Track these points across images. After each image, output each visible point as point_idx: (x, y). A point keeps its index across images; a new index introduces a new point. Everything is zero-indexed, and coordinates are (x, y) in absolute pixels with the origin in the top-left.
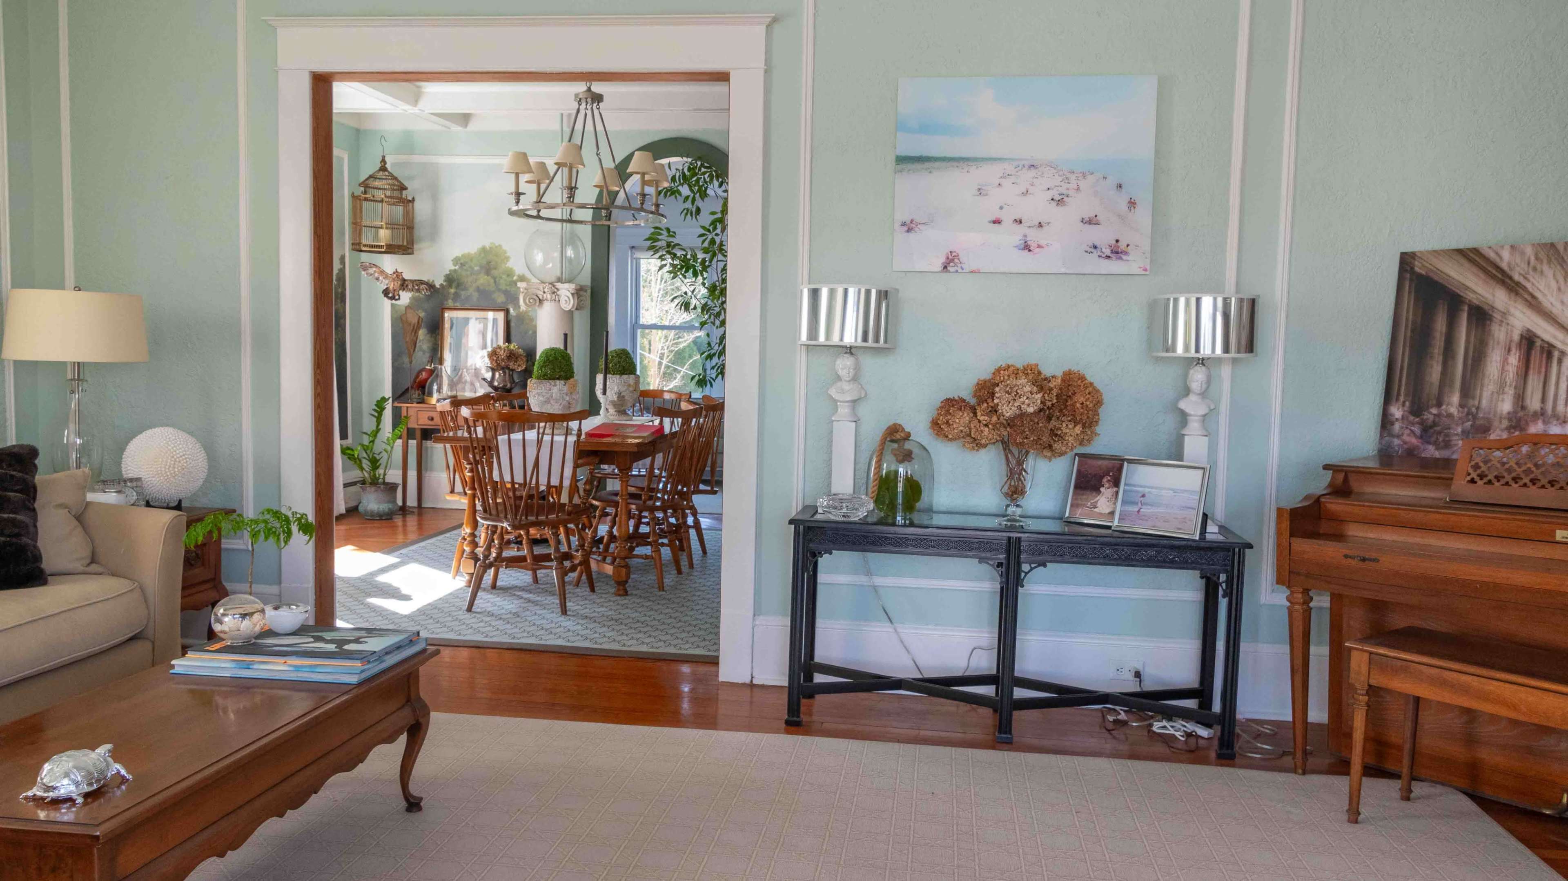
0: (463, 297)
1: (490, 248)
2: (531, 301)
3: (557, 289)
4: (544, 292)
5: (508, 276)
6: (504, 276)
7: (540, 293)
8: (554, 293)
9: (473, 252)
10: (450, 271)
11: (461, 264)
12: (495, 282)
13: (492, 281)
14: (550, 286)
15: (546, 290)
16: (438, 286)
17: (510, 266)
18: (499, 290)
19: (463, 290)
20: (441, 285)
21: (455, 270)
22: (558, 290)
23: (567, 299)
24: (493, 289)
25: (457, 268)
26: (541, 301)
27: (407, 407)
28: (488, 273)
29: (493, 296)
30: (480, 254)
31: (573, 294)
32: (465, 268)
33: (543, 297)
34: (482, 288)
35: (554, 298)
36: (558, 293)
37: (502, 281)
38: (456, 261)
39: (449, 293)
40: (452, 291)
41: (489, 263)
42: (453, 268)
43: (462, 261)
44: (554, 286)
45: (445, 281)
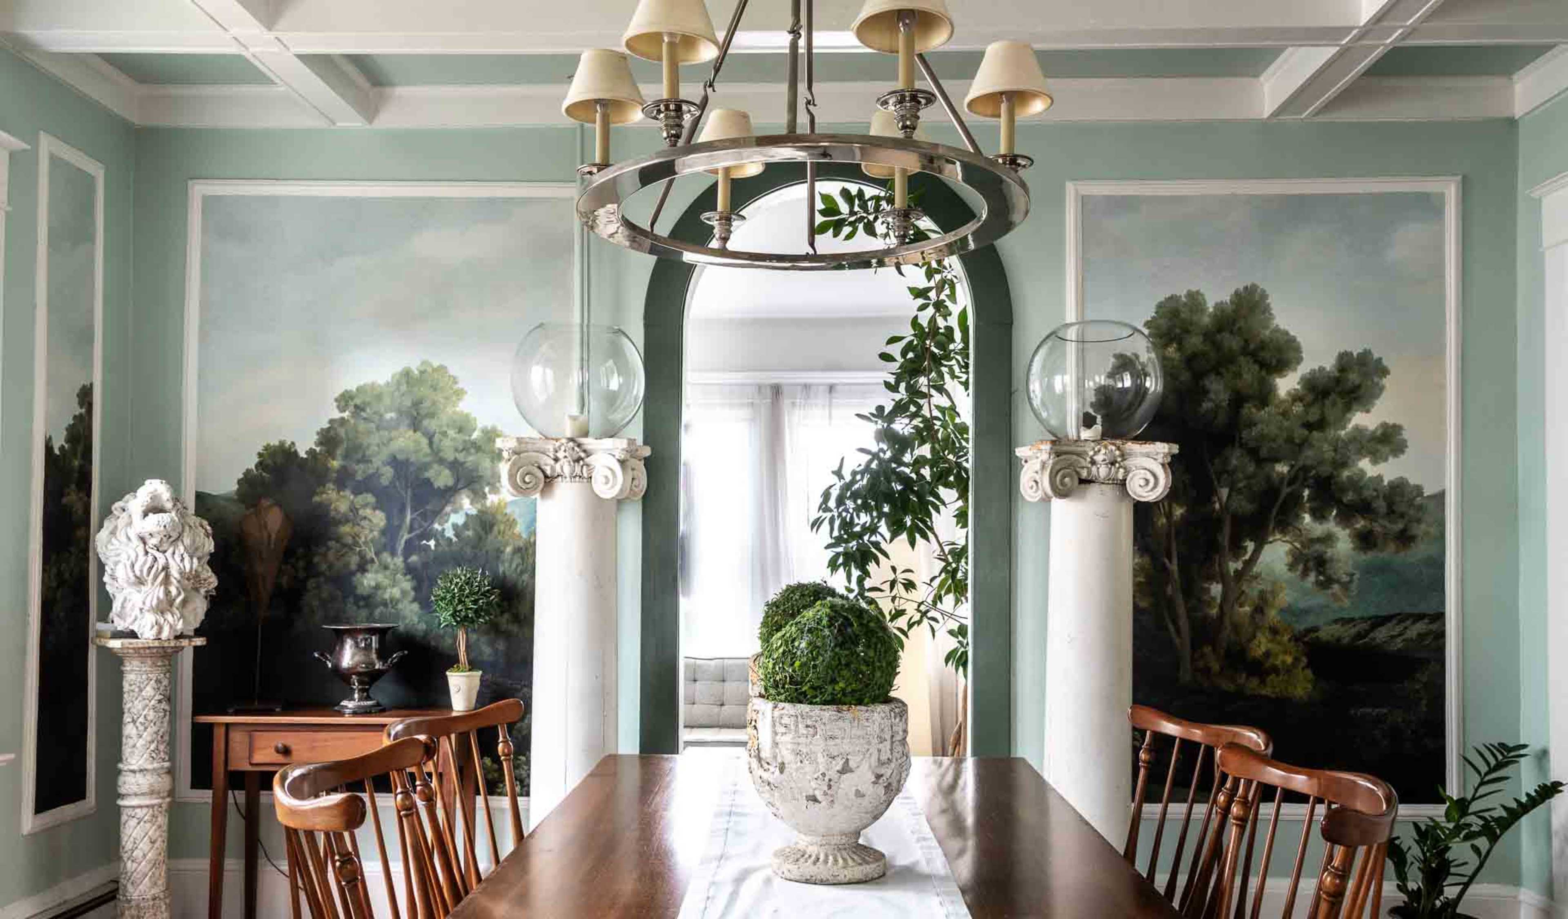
0: (359, 477)
1: (422, 372)
2: (527, 479)
3: (585, 451)
4: (556, 460)
5: (460, 430)
6: (451, 433)
7: (548, 464)
8: (578, 460)
9: (381, 381)
10: (331, 421)
11: (356, 406)
12: (431, 443)
13: (424, 441)
14: (571, 444)
15: (560, 455)
16: (303, 455)
17: (466, 411)
18: (441, 461)
19: (358, 462)
20: (311, 452)
21: (343, 419)
22: (588, 453)
23: (610, 477)
24: (428, 459)
25: (346, 415)
26: (549, 480)
27: (227, 725)
28: (415, 425)
29: (427, 475)
30: (399, 383)
31: (622, 462)
32: (363, 414)
33: (553, 469)
34: (400, 457)
35: (578, 470)
36: (587, 460)
37: (447, 443)
38: (344, 400)
39: (328, 469)
40: (335, 464)
41: (417, 404)
42: (337, 415)
43: (358, 401)
44: (579, 445)
45: (320, 443)
